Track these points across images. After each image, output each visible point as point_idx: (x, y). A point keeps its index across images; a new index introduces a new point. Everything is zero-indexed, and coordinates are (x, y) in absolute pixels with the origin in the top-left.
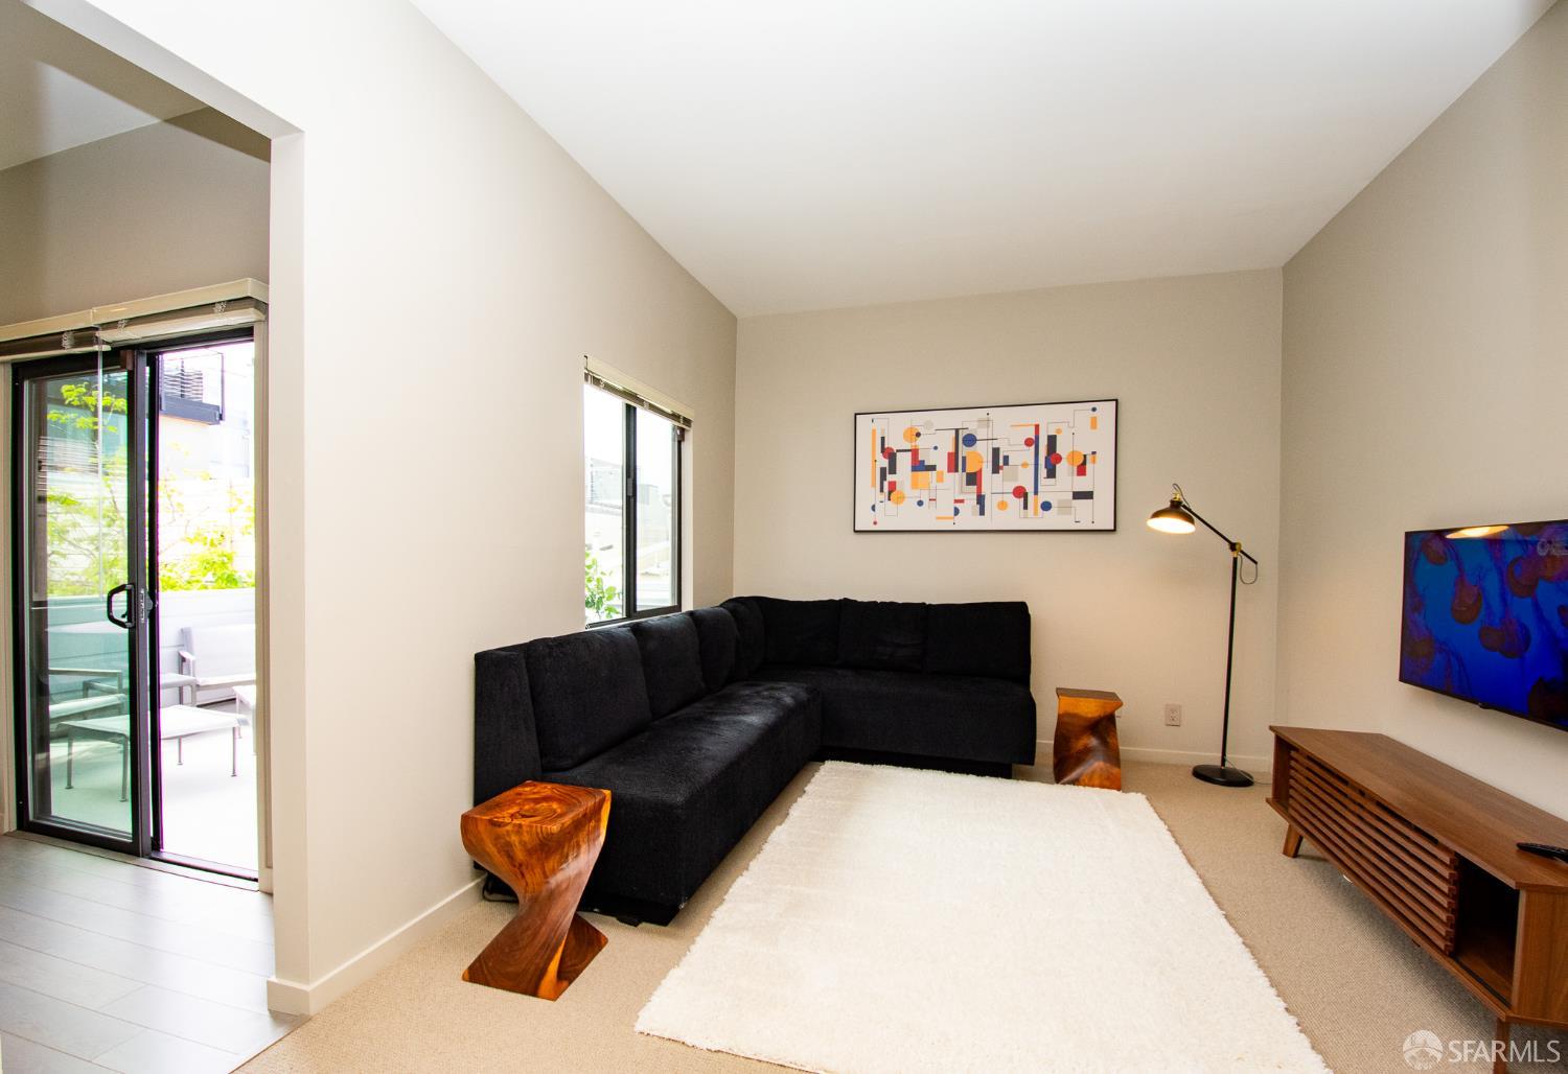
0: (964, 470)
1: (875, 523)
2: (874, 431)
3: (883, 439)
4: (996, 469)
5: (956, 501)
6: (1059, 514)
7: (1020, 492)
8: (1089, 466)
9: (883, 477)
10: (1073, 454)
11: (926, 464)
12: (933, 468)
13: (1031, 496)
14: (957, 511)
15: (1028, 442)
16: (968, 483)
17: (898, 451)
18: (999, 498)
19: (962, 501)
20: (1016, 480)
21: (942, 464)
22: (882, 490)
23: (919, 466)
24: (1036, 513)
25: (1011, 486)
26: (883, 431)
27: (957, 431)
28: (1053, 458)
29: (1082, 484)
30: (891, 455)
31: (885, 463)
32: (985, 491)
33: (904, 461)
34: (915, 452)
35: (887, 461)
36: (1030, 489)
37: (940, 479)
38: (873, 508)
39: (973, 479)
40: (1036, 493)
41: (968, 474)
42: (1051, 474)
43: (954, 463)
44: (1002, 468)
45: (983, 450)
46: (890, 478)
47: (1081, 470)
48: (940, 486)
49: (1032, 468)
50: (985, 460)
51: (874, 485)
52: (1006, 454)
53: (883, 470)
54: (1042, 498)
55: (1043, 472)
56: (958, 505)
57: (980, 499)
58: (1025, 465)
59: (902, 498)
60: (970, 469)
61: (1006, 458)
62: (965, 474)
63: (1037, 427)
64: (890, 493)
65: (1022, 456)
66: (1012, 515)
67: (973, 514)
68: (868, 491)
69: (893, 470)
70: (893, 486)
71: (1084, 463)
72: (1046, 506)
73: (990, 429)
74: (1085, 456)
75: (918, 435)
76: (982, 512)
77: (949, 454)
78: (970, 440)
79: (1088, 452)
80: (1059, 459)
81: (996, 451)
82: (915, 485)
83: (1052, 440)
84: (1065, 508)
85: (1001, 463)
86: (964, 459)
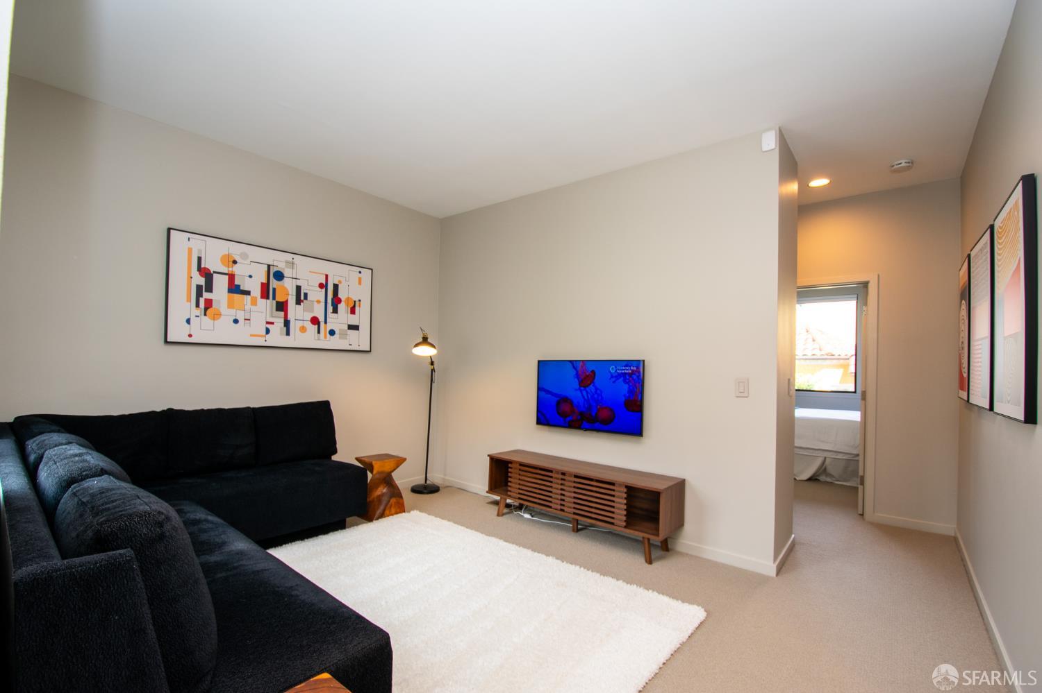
0: (274, 298)
1: (190, 336)
2: (190, 250)
3: (199, 259)
4: (299, 302)
5: (268, 323)
6: (340, 338)
7: (315, 321)
8: (357, 308)
9: (199, 294)
10: (348, 299)
11: (242, 288)
12: (248, 293)
13: (322, 324)
14: (268, 331)
15: (321, 286)
16: (278, 309)
17: (214, 272)
18: (300, 324)
19: (272, 323)
20: (313, 311)
21: (256, 291)
22: (198, 305)
23: (234, 289)
24: (325, 337)
25: (309, 316)
26: (200, 251)
27: (269, 266)
28: (336, 301)
29: (353, 320)
30: (208, 275)
31: (202, 281)
32: (291, 316)
33: (221, 283)
34: (232, 277)
35: (204, 279)
36: (322, 319)
37: (254, 303)
38: (188, 321)
39: (282, 307)
40: (326, 322)
41: (277, 303)
42: (335, 311)
43: (265, 291)
44: (302, 301)
45: (289, 285)
46: (206, 295)
47: (353, 311)
48: (253, 308)
49: (323, 304)
50: (290, 293)
51: (189, 300)
52: (305, 291)
53: (199, 288)
54: (330, 327)
55: (330, 308)
56: (269, 326)
57: (287, 323)
58: (319, 302)
59: (217, 316)
60: (280, 298)
61: (306, 295)
62: (274, 302)
63: (327, 276)
64: (206, 309)
65: (316, 295)
66: (309, 337)
67: (281, 334)
68: (182, 304)
69: (209, 288)
70: (209, 304)
71: (354, 306)
72: (332, 333)
73: (295, 270)
74: (355, 302)
75: (235, 262)
76: (288, 333)
77: (262, 284)
78: (279, 276)
79: (357, 300)
80: (339, 301)
81: (299, 288)
82: (231, 305)
83: (336, 287)
84: (343, 335)
85: (302, 298)
86: (274, 290)
